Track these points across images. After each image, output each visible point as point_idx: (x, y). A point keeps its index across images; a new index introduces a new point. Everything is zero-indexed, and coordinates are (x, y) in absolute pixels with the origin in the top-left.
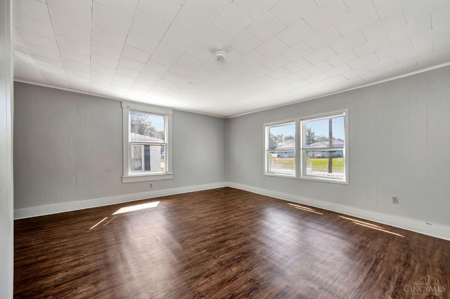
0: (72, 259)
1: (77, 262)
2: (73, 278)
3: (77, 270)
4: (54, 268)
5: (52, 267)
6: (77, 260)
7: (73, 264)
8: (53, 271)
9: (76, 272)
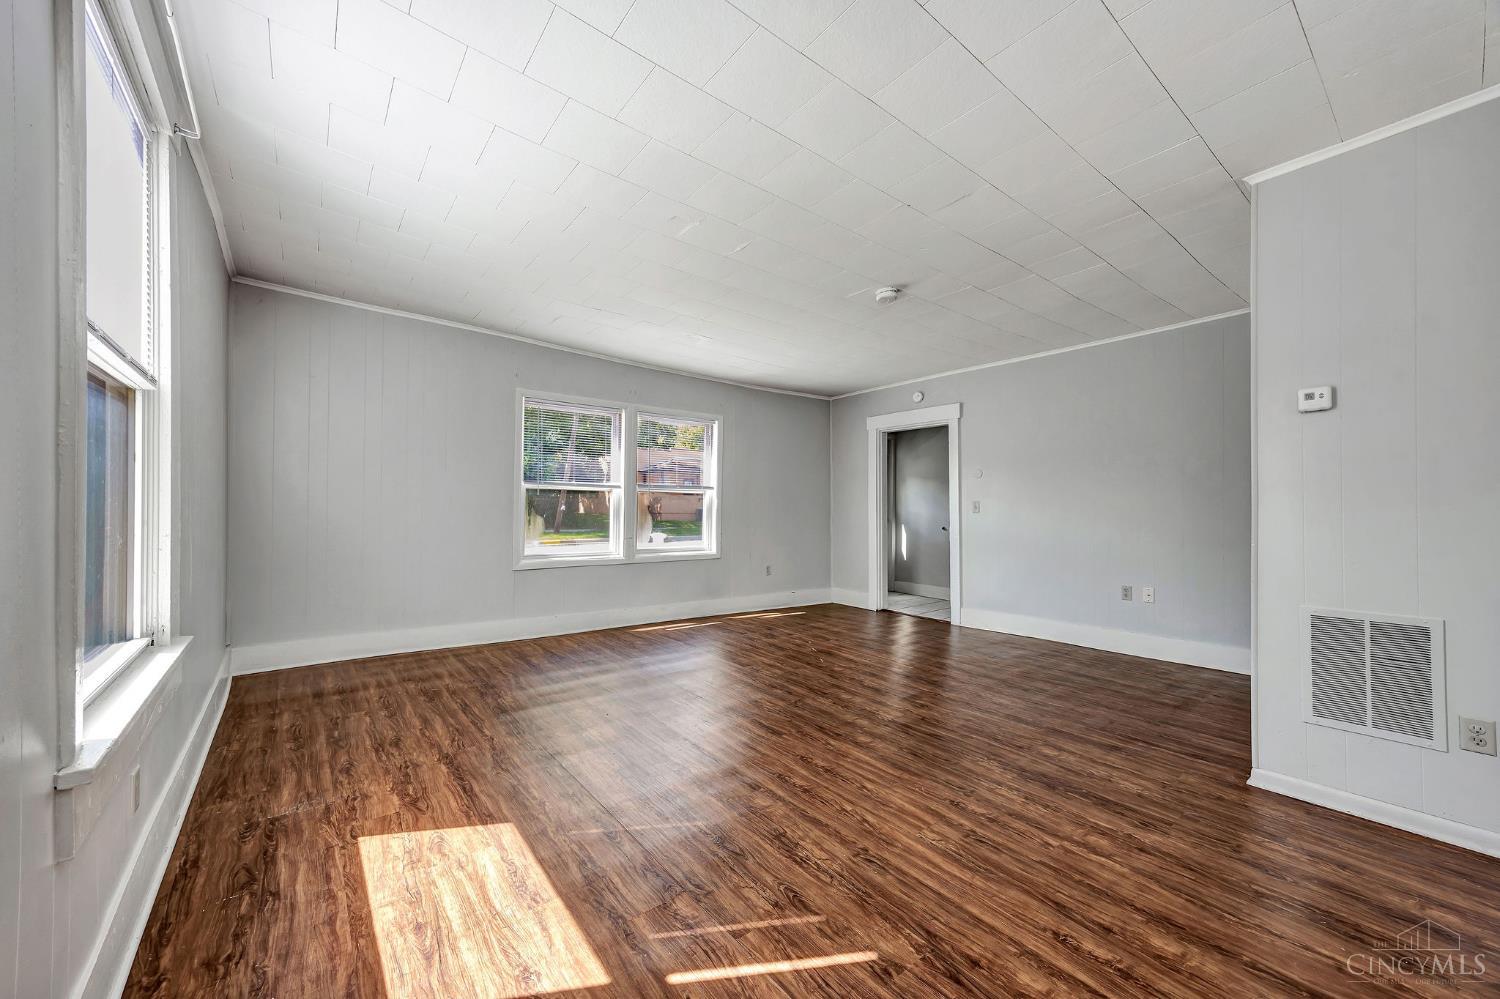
0: (1094, 857)
1: (1093, 839)
2: (1130, 813)
3: (1109, 822)
4: (1151, 869)
5: (1152, 877)
6: (1085, 845)
7: (1104, 843)
8: (1156, 861)
9: (1116, 819)
